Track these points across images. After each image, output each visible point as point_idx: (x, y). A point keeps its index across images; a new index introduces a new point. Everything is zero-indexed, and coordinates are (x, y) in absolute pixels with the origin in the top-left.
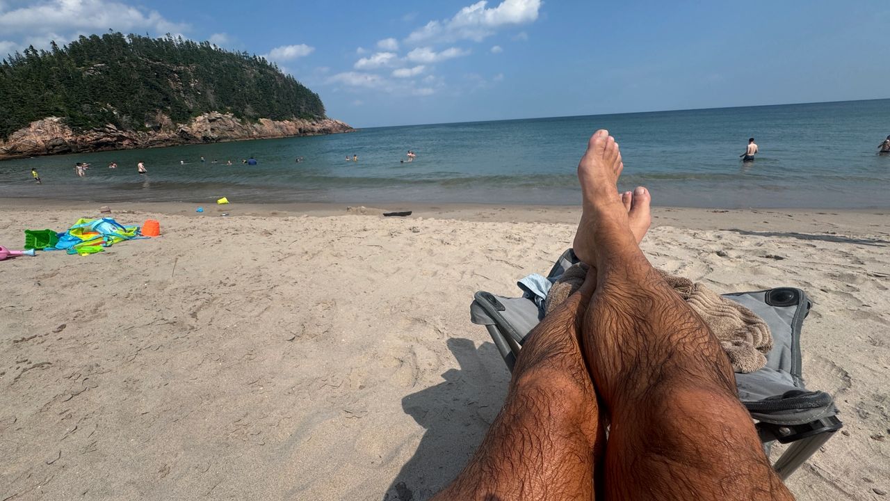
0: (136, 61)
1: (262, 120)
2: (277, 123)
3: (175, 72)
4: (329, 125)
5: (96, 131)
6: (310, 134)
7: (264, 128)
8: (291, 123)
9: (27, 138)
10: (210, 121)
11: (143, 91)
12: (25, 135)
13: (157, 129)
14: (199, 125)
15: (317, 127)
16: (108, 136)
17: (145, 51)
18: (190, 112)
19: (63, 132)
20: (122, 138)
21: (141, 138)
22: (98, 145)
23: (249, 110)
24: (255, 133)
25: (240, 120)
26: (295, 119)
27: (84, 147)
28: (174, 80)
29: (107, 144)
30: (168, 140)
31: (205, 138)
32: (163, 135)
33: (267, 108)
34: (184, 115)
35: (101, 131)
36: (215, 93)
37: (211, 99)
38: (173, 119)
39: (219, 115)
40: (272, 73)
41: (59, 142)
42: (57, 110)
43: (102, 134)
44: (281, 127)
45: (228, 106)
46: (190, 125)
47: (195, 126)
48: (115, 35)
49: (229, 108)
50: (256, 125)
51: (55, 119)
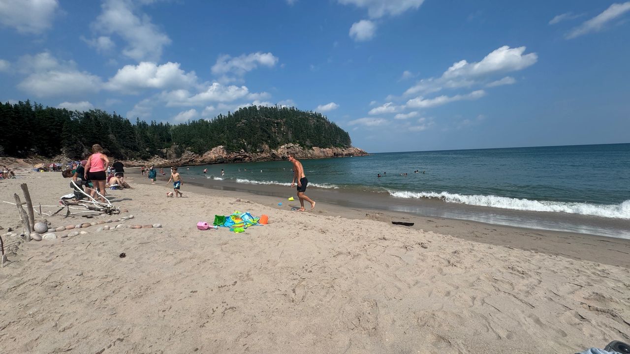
0: (260, 118)
1: (314, 148)
2: (322, 149)
3: (275, 123)
4: (352, 151)
5: (236, 153)
6: (340, 156)
7: (314, 153)
8: (330, 150)
9: (209, 156)
10: (287, 148)
11: (259, 133)
12: (209, 154)
13: (262, 152)
14: (281, 150)
15: (345, 152)
16: (240, 155)
17: (264, 114)
18: (278, 143)
19: (223, 153)
20: (246, 156)
21: (254, 156)
22: (236, 159)
23: (308, 143)
24: (309, 155)
25: (302, 148)
26: (333, 147)
27: (229, 160)
28: (274, 127)
29: (239, 159)
30: (265, 158)
31: (283, 158)
32: (264, 155)
33: (318, 141)
34: (275, 145)
35: (238, 153)
36: (293, 133)
37: (290, 136)
38: (270, 147)
39: (292, 145)
40: (323, 121)
41: (221, 158)
42: (223, 142)
43: (238, 154)
44: (324, 152)
45: (298, 140)
46: (277, 150)
47: (279, 150)
48: (253, 107)
49: (298, 141)
50: (310, 151)
51: (222, 147)
